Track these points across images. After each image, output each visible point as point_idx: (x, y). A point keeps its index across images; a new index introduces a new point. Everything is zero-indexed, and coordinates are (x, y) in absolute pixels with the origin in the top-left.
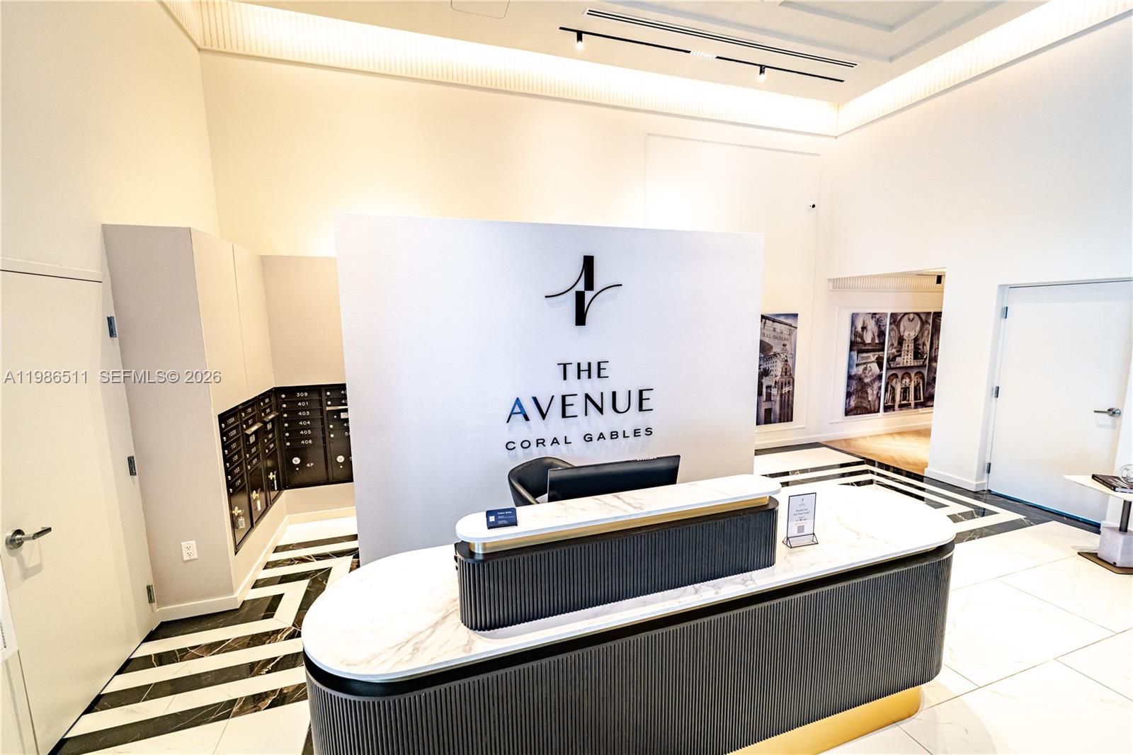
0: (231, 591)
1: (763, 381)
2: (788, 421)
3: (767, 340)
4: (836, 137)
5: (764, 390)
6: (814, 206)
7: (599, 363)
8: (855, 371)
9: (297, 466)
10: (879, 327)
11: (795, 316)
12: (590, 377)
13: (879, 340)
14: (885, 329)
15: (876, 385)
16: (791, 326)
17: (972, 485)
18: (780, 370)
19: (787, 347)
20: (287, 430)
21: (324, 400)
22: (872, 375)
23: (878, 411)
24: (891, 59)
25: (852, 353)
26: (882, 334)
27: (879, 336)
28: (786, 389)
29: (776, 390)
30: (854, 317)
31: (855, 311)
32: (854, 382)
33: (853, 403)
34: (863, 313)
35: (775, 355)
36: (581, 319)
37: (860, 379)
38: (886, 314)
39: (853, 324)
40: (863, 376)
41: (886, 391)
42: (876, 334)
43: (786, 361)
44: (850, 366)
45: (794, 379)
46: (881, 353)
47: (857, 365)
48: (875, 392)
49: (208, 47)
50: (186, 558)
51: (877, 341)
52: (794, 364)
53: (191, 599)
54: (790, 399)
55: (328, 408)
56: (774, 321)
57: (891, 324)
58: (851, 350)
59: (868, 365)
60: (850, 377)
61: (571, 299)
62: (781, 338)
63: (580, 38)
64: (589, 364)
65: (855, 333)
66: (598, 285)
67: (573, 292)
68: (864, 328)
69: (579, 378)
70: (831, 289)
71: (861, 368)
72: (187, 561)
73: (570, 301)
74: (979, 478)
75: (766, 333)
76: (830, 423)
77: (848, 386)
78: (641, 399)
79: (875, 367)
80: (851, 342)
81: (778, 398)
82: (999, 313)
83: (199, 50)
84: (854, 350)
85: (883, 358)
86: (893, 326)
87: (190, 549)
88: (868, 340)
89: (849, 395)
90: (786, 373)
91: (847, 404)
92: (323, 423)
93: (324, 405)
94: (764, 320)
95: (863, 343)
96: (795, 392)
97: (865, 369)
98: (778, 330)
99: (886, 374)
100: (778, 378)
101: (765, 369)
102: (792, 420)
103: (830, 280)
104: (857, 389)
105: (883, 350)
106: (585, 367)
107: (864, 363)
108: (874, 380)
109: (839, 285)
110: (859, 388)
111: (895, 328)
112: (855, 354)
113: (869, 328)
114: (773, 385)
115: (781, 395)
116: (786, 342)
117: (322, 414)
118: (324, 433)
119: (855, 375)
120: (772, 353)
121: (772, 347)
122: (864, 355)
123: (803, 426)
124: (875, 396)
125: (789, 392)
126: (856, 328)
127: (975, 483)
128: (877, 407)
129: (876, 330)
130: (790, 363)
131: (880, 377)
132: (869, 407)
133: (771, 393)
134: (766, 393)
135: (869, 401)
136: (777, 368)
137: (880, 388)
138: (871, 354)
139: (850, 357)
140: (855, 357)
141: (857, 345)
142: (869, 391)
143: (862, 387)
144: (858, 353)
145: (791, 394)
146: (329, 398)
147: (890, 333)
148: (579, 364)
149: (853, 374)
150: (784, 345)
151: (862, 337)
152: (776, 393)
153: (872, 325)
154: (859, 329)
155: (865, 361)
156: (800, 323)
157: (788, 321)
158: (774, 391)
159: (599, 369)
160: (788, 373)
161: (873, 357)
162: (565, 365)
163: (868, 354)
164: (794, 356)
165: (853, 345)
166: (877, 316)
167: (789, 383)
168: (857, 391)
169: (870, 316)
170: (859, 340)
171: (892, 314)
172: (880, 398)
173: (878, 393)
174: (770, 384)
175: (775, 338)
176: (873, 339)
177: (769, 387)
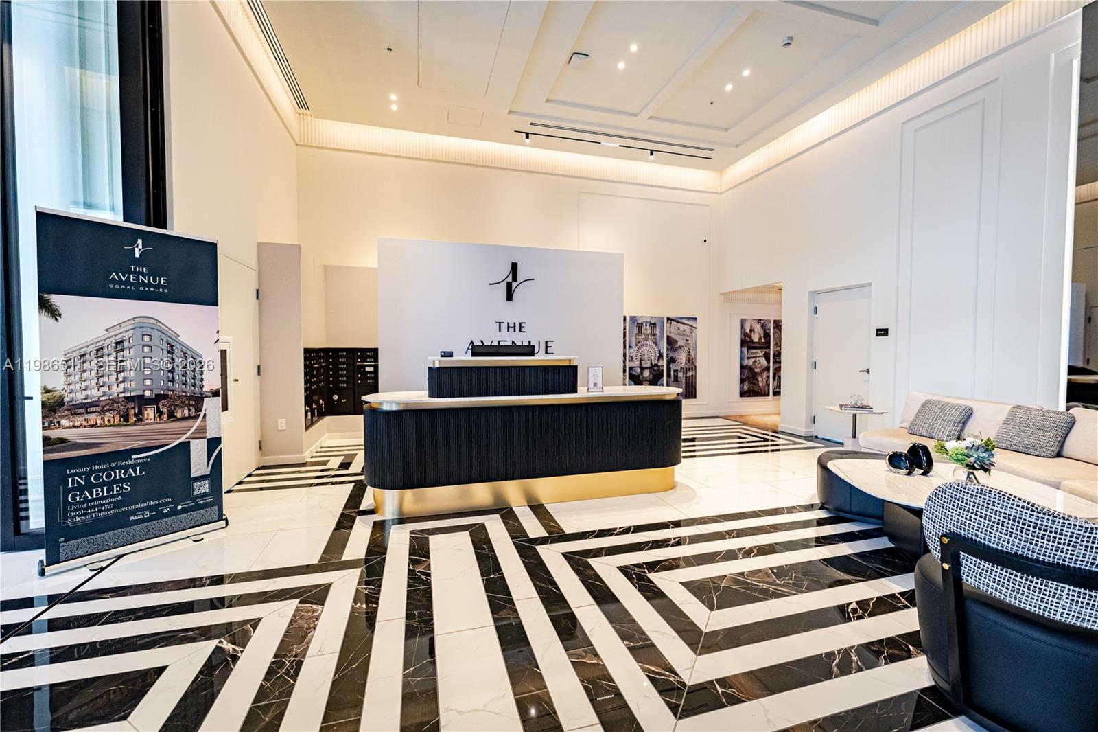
0: (302, 452)
1: (671, 366)
2: (692, 398)
3: (672, 336)
4: (721, 194)
5: (672, 373)
6: (705, 241)
7: (520, 324)
8: (746, 362)
9: (336, 400)
10: (765, 330)
11: (695, 319)
12: (515, 331)
13: (765, 340)
14: (770, 331)
15: (765, 375)
16: (692, 326)
17: (802, 431)
18: (685, 359)
19: (690, 342)
20: (331, 376)
21: (356, 357)
22: (761, 366)
23: (768, 395)
24: (737, 146)
25: (743, 349)
26: (767, 335)
27: (764, 337)
28: (689, 374)
29: (682, 373)
30: (743, 322)
31: (744, 318)
32: (746, 371)
33: (746, 387)
34: (750, 319)
35: (680, 347)
36: (510, 297)
37: (751, 369)
38: (770, 321)
39: (742, 327)
40: (753, 367)
41: (774, 379)
42: (762, 335)
43: (689, 352)
44: (742, 359)
45: (696, 367)
46: (767, 350)
47: (748, 358)
48: (764, 380)
49: (302, 143)
50: (280, 428)
51: (763, 341)
52: (695, 354)
53: (278, 455)
54: (694, 381)
55: (358, 363)
56: (678, 322)
57: (774, 328)
58: (742, 346)
59: (757, 359)
60: (742, 367)
61: (504, 286)
62: (684, 335)
63: (527, 137)
64: (515, 323)
65: (744, 334)
66: (520, 279)
67: (505, 282)
68: (751, 330)
69: (508, 331)
70: (723, 300)
71: (751, 361)
72: (279, 431)
73: (503, 288)
74: (807, 427)
75: (672, 330)
76: (729, 402)
77: (741, 374)
78: (547, 347)
79: (763, 361)
80: (742, 340)
81: (684, 380)
82: (812, 310)
83: (297, 145)
84: (744, 347)
85: (769, 354)
86: (776, 330)
87: (282, 423)
88: (756, 339)
89: (742, 381)
90: (689, 361)
91: (742, 388)
92: (354, 373)
93: (355, 361)
94: (670, 321)
95: (752, 341)
96: (697, 376)
97: (755, 361)
98: (681, 329)
99: (773, 366)
100: (683, 364)
101: (672, 358)
102: (695, 397)
103: (721, 294)
104: (748, 377)
105: (769, 348)
106: (511, 325)
107: (754, 357)
108: (763, 371)
109: (728, 296)
110: (751, 376)
111: (778, 331)
112: (745, 350)
113: (756, 330)
114: (679, 369)
115: (686, 377)
116: (688, 338)
117: (354, 367)
118: (354, 379)
119: (746, 366)
120: (677, 346)
121: (677, 341)
122: (753, 351)
123: (705, 403)
124: (765, 383)
125: (692, 375)
126: (744, 330)
127: (804, 430)
128: (767, 392)
129: (762, 332)
130: (692, 354)
131: (768, 369)
132: (760, 391)
133: (677, 376)
134: (674, 376)
135: (760, 387)
136: (682, 357)
137: (768, 377)
138: (759, 351)
139: (742, 352)
140: (746, 351)
141: (746, 342)
142: (760, 379)
143: (753, 375)
144: (748, 349)
145: (694, 377)
146: (359, 357)
147: (774, 336)
148: (508, 323)
149: (745, 364)
150: (687, 340)
151: (750, 337)
152: (681, 376)
153: (758, 328)
154: (748, 331)
155: (754, 356)
156: (699, 324)
157: (690, 323)
158: (680, 375)
159: (521, 327)
160: (691, 362)
161: (761, 353)
162: (500, 323)
163: (756, 351)
164: (695, 349)
165: (743, 343)
166: (762, 322)
167: (692, 369)
168: (748, 378)
169: (756, 321)
170: (748, 339)
171: (775, 321)
172: (769, 385)
173: (767, 381)
174: (677, 368)
175: (679, 334)
176: (760, 339)
177: (676, 371)
